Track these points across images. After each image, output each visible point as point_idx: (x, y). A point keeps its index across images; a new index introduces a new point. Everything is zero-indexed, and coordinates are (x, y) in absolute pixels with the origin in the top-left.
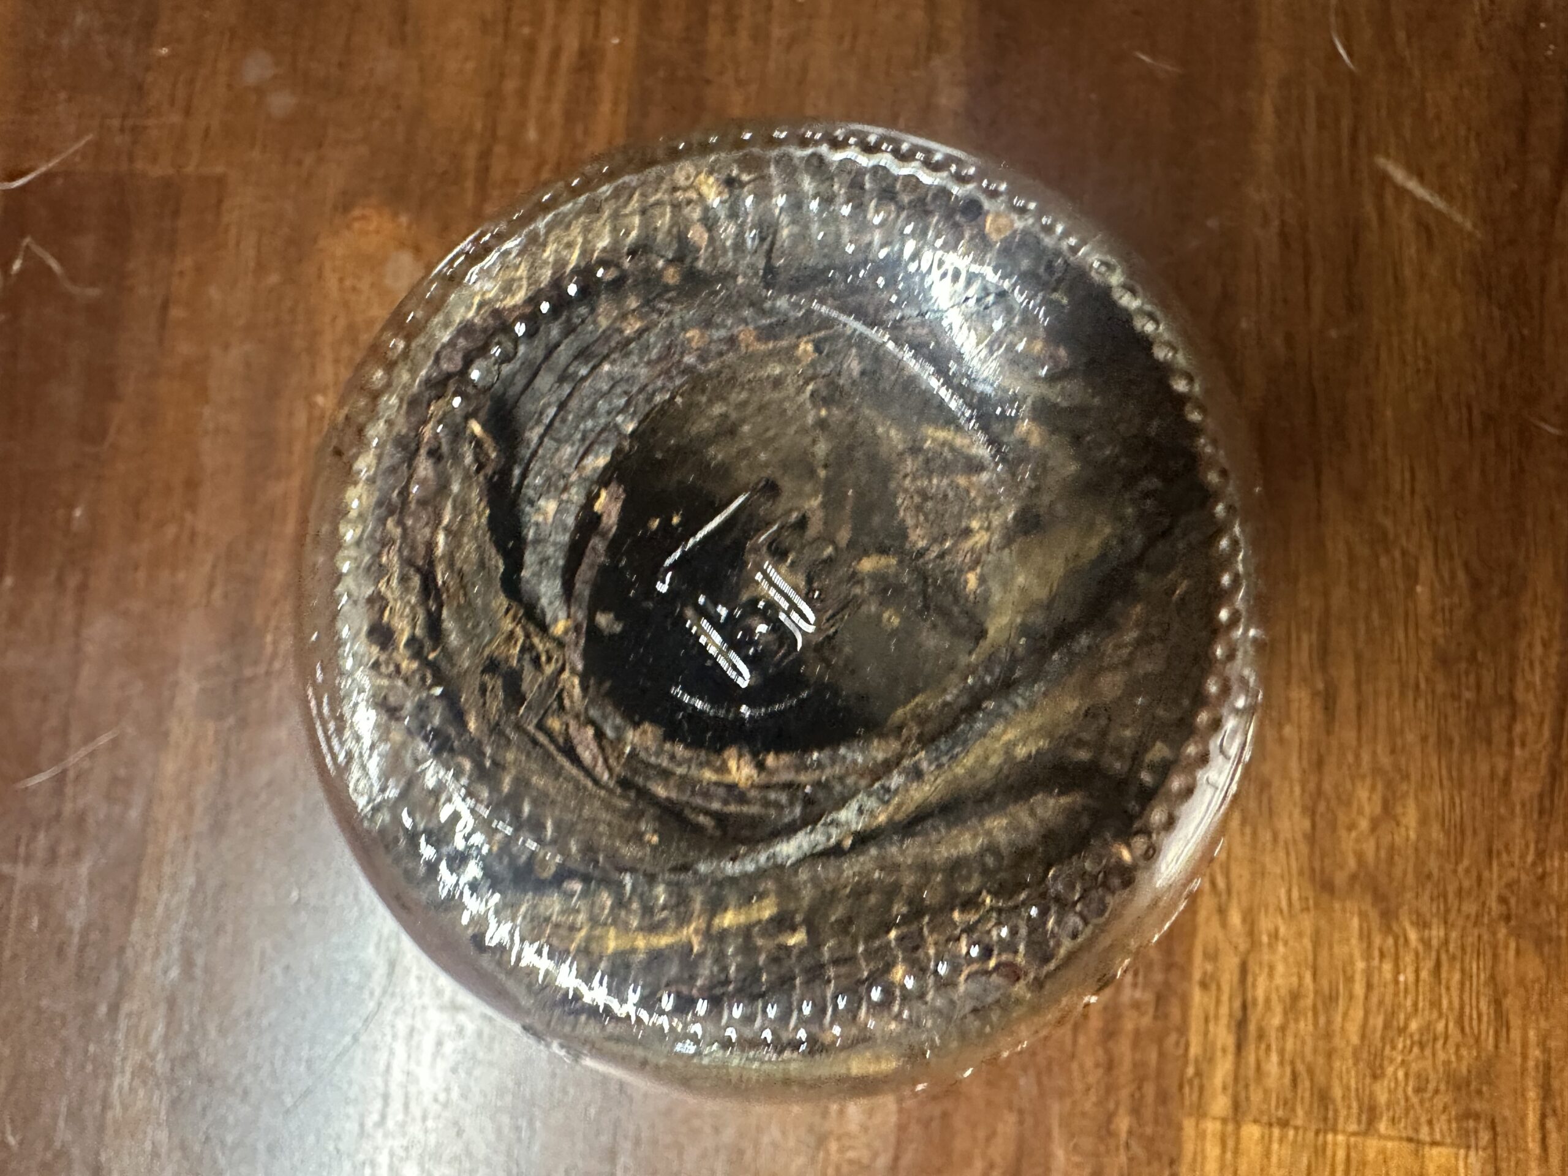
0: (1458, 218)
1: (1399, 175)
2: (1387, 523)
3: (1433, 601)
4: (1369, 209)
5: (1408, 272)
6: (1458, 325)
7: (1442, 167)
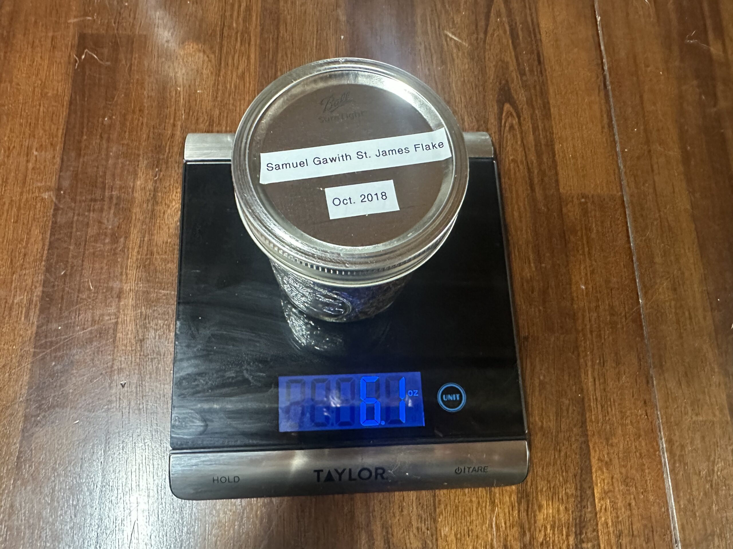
0: (464, 43)
1: (450, 35)
2: (457, 109)
3: (469, 125)
4: (444, 43)
5: (455, 55)
6: (467, 66)
7: (459, 33)
